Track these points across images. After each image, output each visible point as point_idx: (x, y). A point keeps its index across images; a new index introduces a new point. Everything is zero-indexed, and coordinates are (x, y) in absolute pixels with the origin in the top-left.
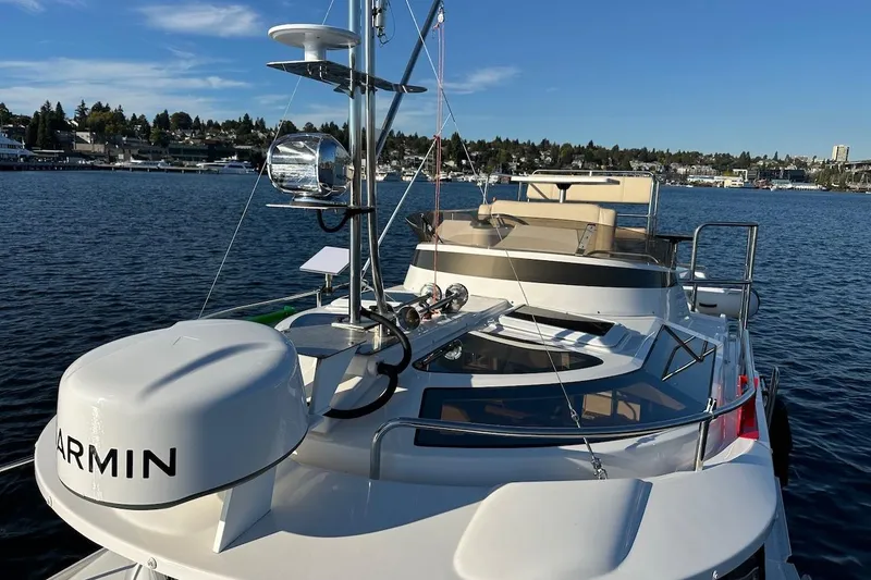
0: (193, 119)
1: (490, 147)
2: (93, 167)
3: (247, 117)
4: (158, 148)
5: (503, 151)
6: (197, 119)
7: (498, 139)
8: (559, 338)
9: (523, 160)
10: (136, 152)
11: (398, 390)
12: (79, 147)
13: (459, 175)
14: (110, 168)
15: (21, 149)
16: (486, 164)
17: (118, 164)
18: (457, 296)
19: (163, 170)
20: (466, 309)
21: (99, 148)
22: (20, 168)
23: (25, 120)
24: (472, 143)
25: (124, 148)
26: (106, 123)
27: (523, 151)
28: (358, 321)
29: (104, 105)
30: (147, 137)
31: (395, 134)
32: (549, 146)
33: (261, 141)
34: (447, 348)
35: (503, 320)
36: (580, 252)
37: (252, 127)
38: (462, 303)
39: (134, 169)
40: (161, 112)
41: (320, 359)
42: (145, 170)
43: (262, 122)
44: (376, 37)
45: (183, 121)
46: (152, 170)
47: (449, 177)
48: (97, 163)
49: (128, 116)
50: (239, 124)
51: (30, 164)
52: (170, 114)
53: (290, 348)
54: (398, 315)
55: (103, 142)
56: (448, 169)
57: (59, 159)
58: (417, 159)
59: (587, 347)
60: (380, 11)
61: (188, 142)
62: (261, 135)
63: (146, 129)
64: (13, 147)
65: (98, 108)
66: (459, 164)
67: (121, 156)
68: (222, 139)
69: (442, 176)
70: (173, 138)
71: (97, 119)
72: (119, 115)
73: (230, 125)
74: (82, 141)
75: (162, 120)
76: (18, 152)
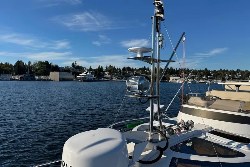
0: (131, 68)
1: (218, 72)
2: (108, 81)
3: (144, 67)
4: (123, 76)
5: (223, 73)
6: (132, 68)
7: (221, 70)
8: (229, 143)
9: (230, 76)
10: (117, 77)
11: (163, 156)
12: (105, 76)
13: (207, 81)
14: (111, 81)
15: (93, 77)
16: (216, 77)
17: (113, 80)
18: (190, 125)
19: (123, 81)
20: (193, 129)
21: (110, 76)
22: (92, 81)
23: (95, 70)
24: (212, 71)
25: (115, 76)
26: (112, 70)
27: (230, 73)
28: (152, 131)
29: (111, 66)
30: (120, 73)
31: (186, 69)
32: (240, 71)
33: (148, 73)
34: (187, 142)
35: (207, 134)
36: (240, 111)
37: (145, 69)
38: (192, 127)
39: (117, 81)
40: (124, 67)
41: (136, 144)
42: (119, 81)
43: (148, 68)
44: (160, 48)
45: (129, 69)
46: (121, 81)
47: (204, 81)
48: (109, 80)
49: (116, 68)
50: (142, 69)
51: (94, 80)
52: (126, 67)
53: (123, 141)
54: (167, 130)
55: (110, 75)
56: (203, 79)
57: (101, 79)
58: (193, 76)
59: (241, 148)
60: (162, 40)
61: (130, 74)
62: (148, 71)
63: (120, 71)
64: (91, 76)
65: (110, 67)
66: (207, 78)
67: (114, 78)
68: (138, 73)
69: (201, 81)
70: (126, 73)
71: (110, 69)
72: (114, 68)
73: (140, 69)
74: (106, 75)
75: (124, 69)
76: (92, 77)
